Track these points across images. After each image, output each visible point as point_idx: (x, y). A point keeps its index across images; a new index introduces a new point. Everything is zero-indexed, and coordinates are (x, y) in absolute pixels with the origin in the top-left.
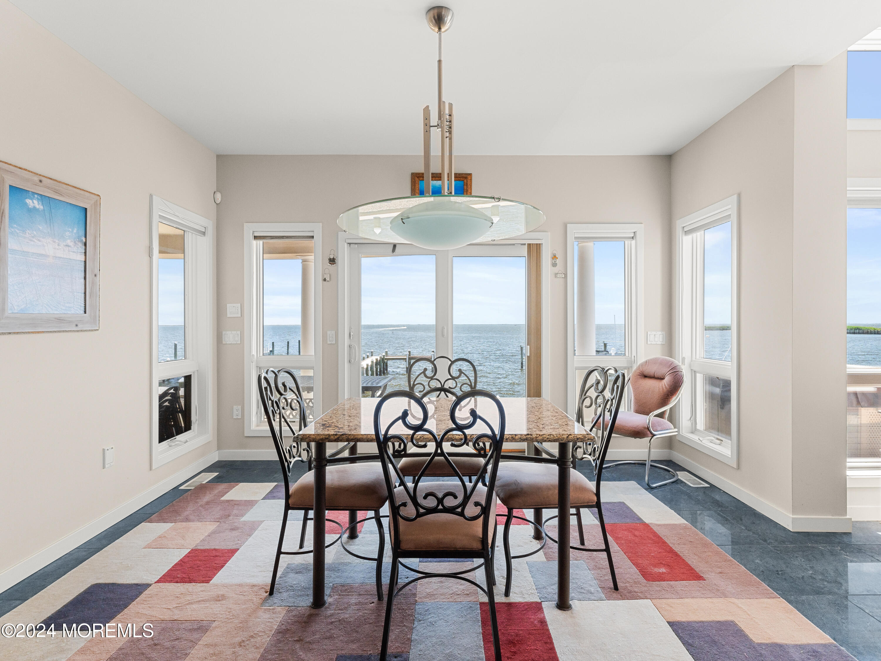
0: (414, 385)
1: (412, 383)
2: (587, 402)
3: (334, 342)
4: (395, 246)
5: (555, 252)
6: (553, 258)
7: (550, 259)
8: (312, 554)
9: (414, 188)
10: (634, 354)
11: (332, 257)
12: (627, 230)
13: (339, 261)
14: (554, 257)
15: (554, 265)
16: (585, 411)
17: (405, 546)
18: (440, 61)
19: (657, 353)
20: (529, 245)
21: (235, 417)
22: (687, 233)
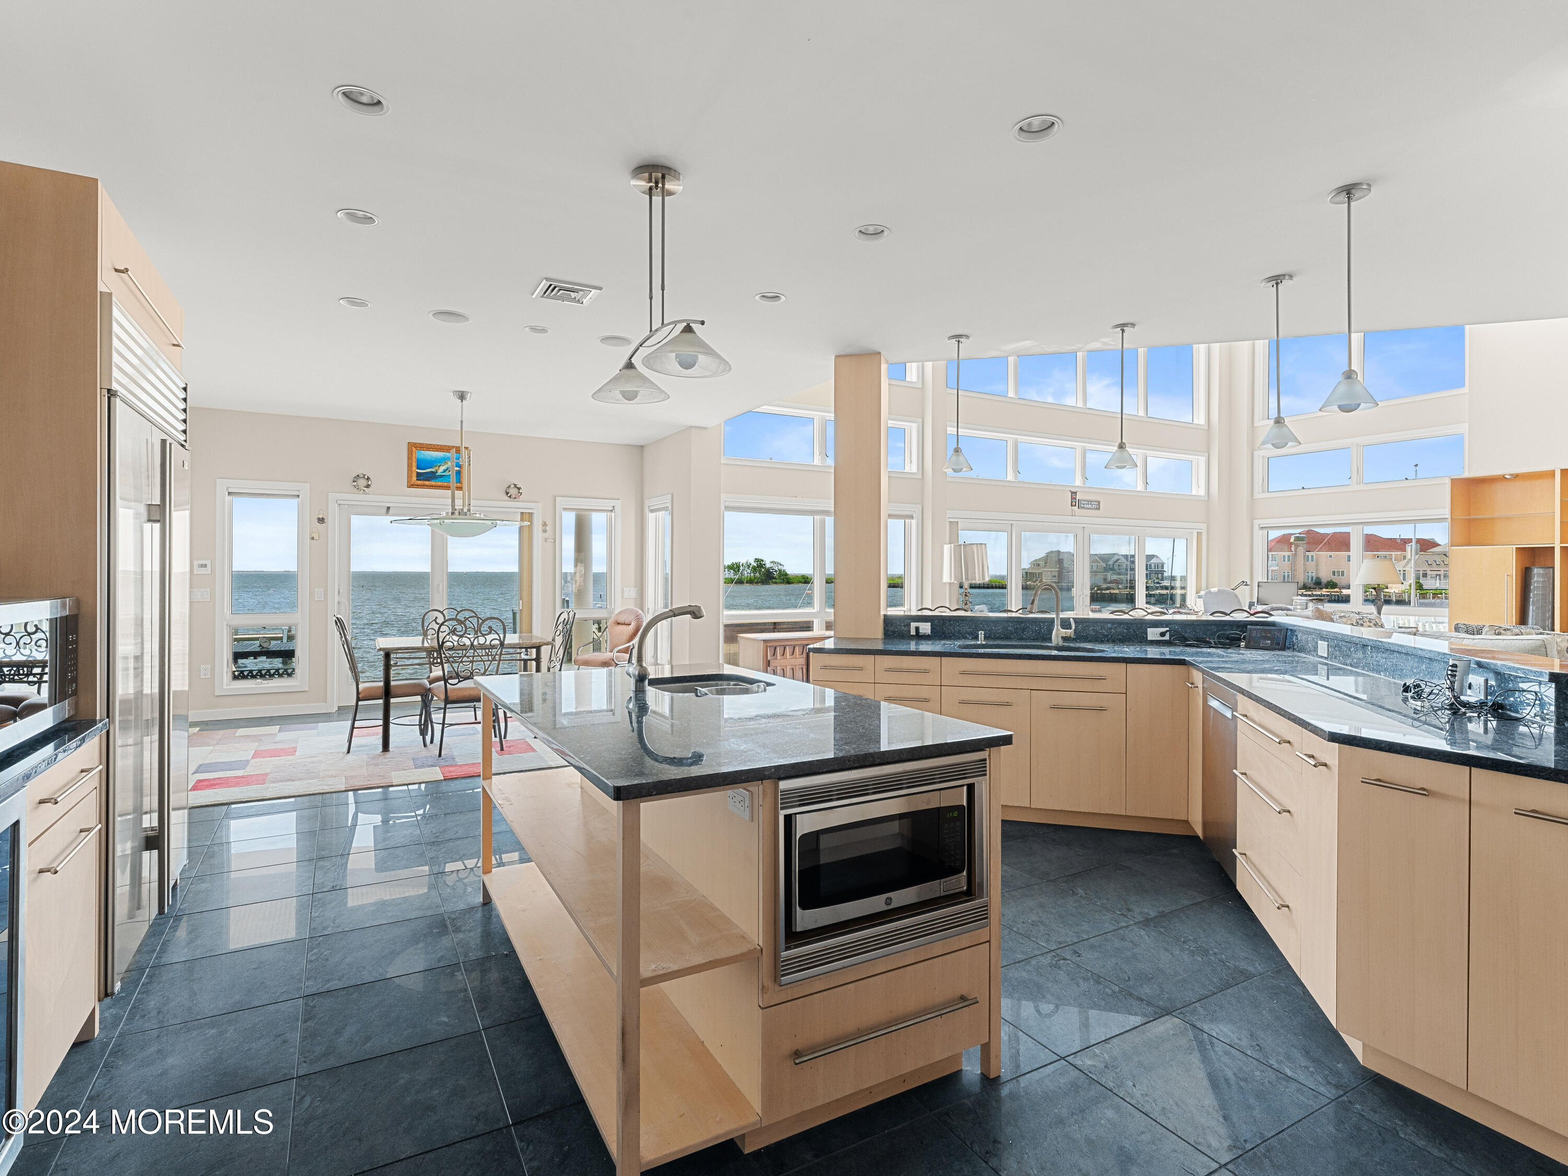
0: (427, 630)
1: (425, 628)
2: (558, 633)
3: (322, 599)
4: (388, 508)
5: (545, 520)
6: (543, 526)
7: (541, 526)
8: (382, 727)
9: (412, 456)
10: (613, 606)
11: (321, 517)
12: (608, 504)
13: (329, 521)
14: (545, 524)
15: (545, 531)
16: (556, 637)
17: (450, 699)
18: (462, 421)
19: (631, 606)
20: (522, 513)
21: (202, 677)
22: (652, 511)
